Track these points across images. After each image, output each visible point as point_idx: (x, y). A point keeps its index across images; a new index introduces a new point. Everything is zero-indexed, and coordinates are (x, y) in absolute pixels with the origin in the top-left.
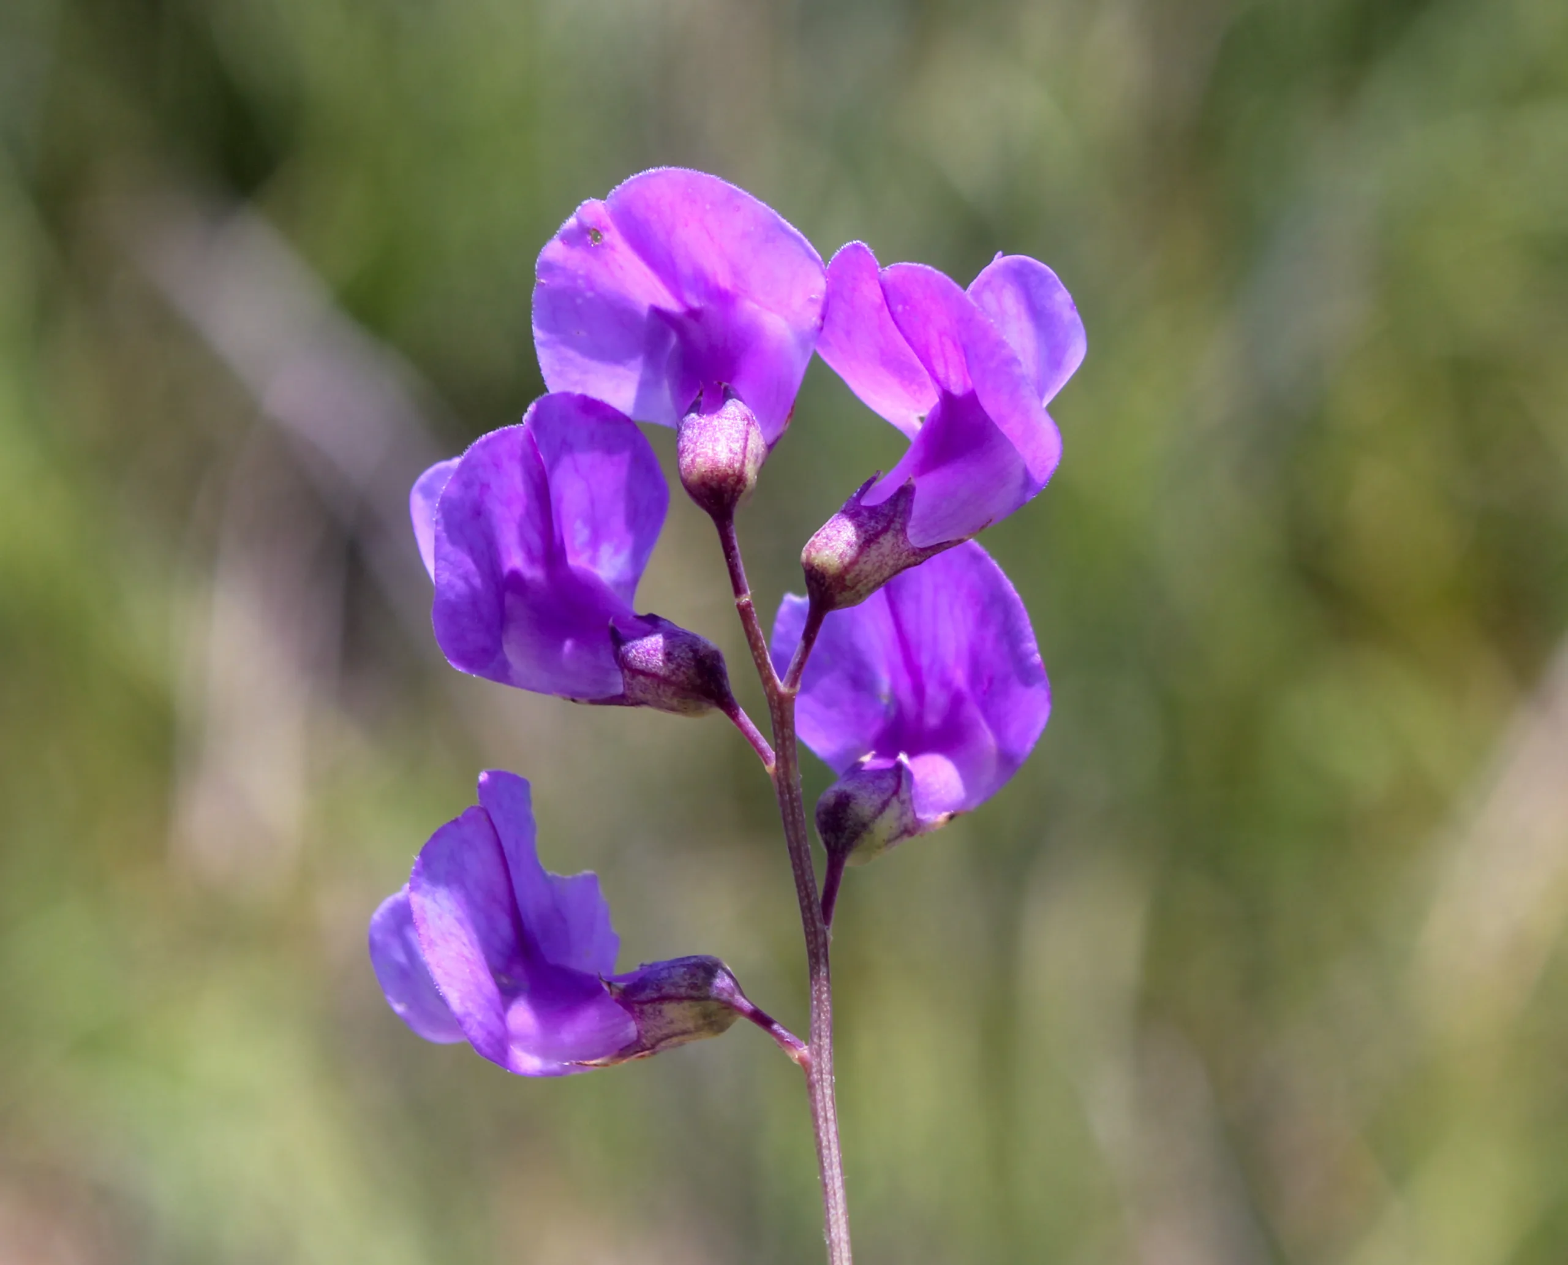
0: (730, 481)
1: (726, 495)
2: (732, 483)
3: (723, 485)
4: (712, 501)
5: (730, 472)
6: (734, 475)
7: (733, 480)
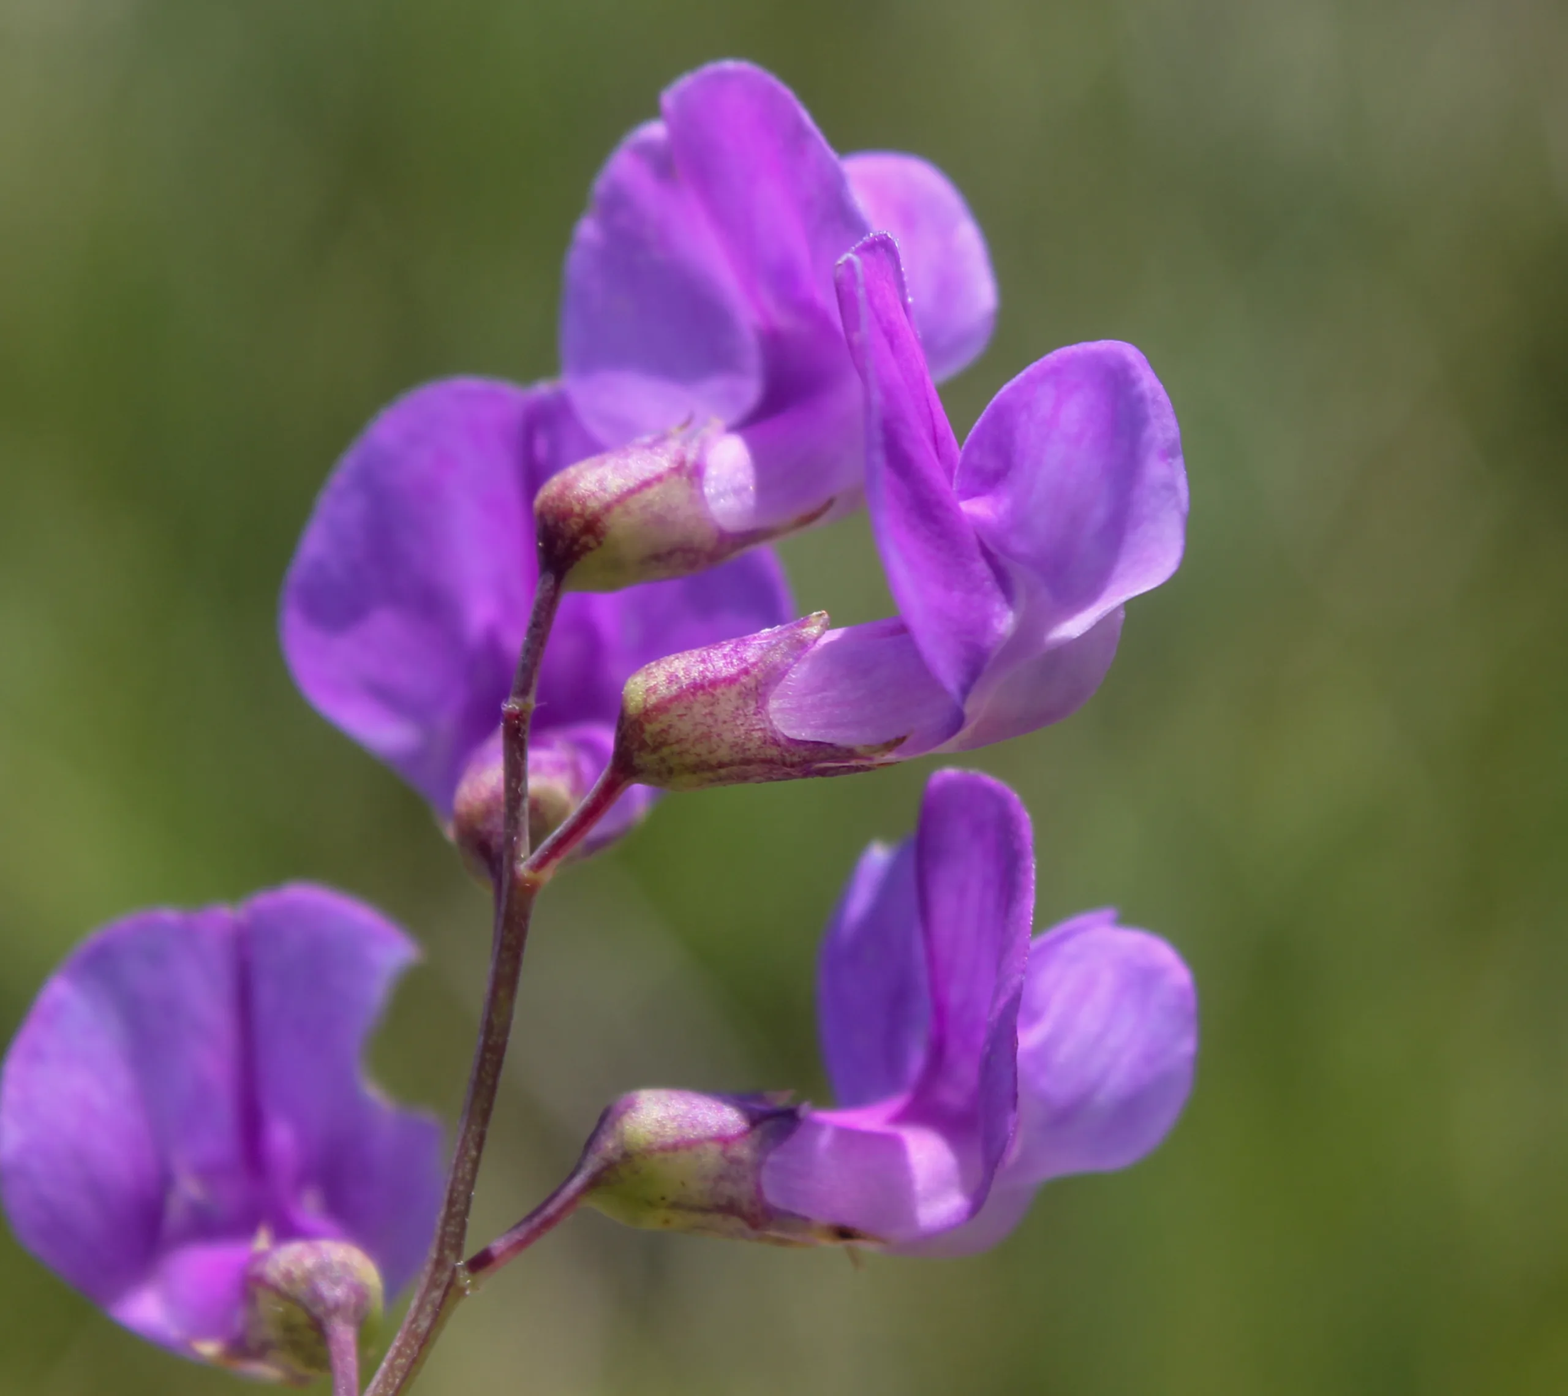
0: (574, 524)
1: (559, 543)
2: (575, 527)
3: (561, 524)
4: (540, 544)
5: (577, 509)
6: (581, 515)
7: (577, 524)
